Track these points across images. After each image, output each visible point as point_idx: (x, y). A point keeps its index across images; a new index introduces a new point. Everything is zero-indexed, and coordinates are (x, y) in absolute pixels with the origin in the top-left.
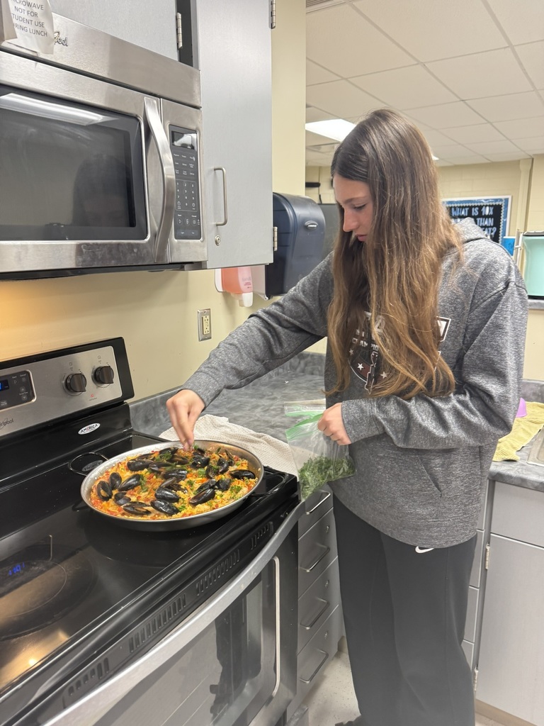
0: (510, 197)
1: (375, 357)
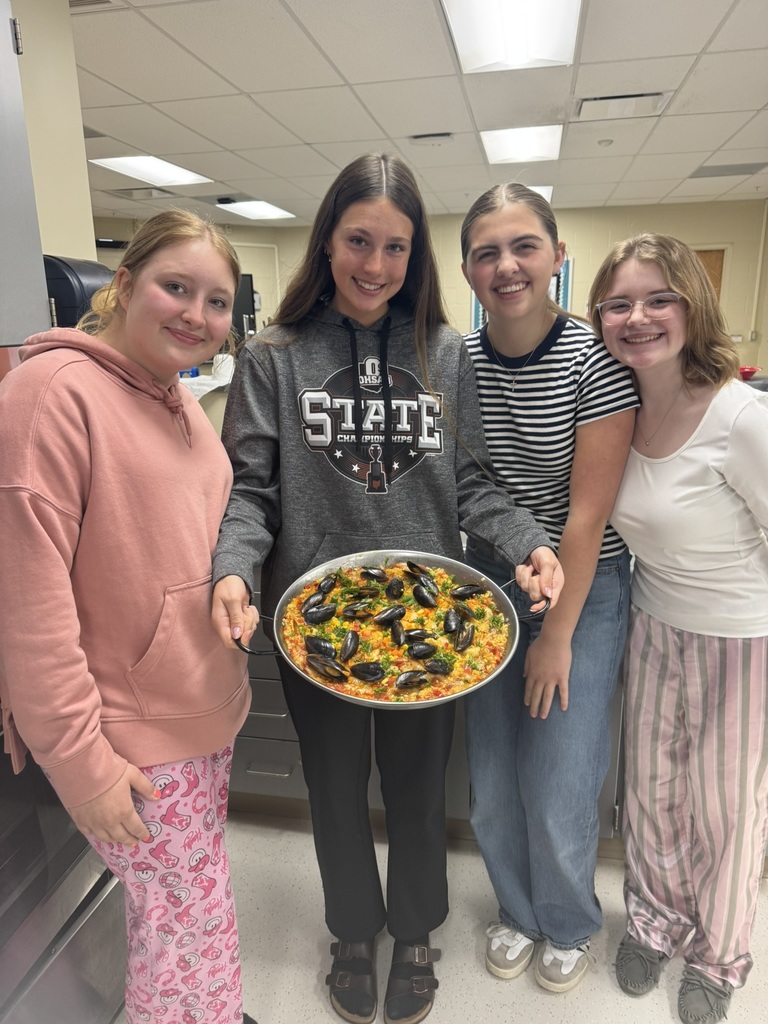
1: (375, 451)
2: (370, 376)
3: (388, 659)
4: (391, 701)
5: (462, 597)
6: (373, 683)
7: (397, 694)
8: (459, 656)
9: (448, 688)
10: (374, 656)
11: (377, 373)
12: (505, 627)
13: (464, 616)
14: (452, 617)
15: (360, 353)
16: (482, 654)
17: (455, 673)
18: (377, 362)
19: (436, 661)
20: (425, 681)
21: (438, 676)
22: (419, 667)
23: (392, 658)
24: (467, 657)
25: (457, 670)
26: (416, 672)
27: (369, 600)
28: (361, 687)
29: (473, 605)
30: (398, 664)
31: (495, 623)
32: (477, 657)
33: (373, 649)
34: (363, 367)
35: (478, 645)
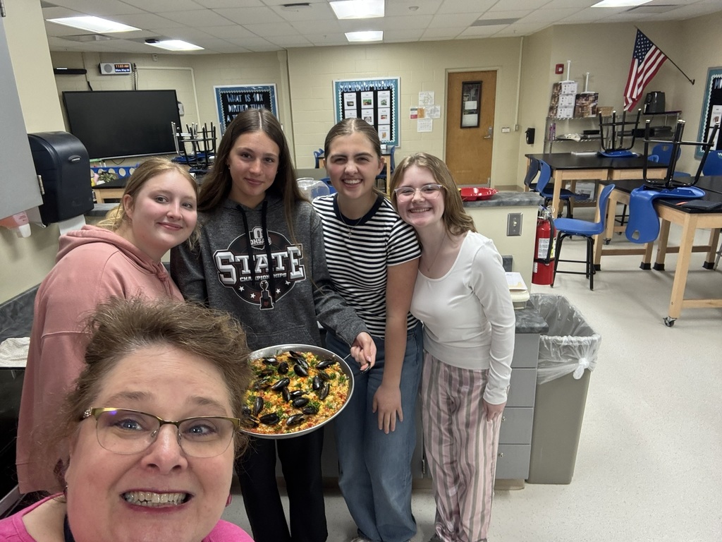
0: (274, 85)
1: (264, 285)
2: (257, 239)
3: (281, 410)
4: (285, 433)
5: (323, 368)
6: (273, 425)
7: (287, 429)
8: (322, 403)
9: (316, 421)
10: (274, 409)
11: (261, 237)
12: (347, 382)
13: (324, 378)
14: (316, 381)
15: (249, 225)
16: (335, 400)
17: (320, 412)
18: (260, 230)
19: (309, 407)
20: (302, 420)
21: (311, 415)
22: (299, 412)
23: (284, 409)
24: (327, 402)
25: (321, 411)
26: (297, 415)
27: (268, 377)
28: (267, 429)
29: (329, 371)
30: (287, 412)
31: (342, 380)
32: (332, 402)
33: (272, 406)
34: (252, 234)
35: (332, 394)
